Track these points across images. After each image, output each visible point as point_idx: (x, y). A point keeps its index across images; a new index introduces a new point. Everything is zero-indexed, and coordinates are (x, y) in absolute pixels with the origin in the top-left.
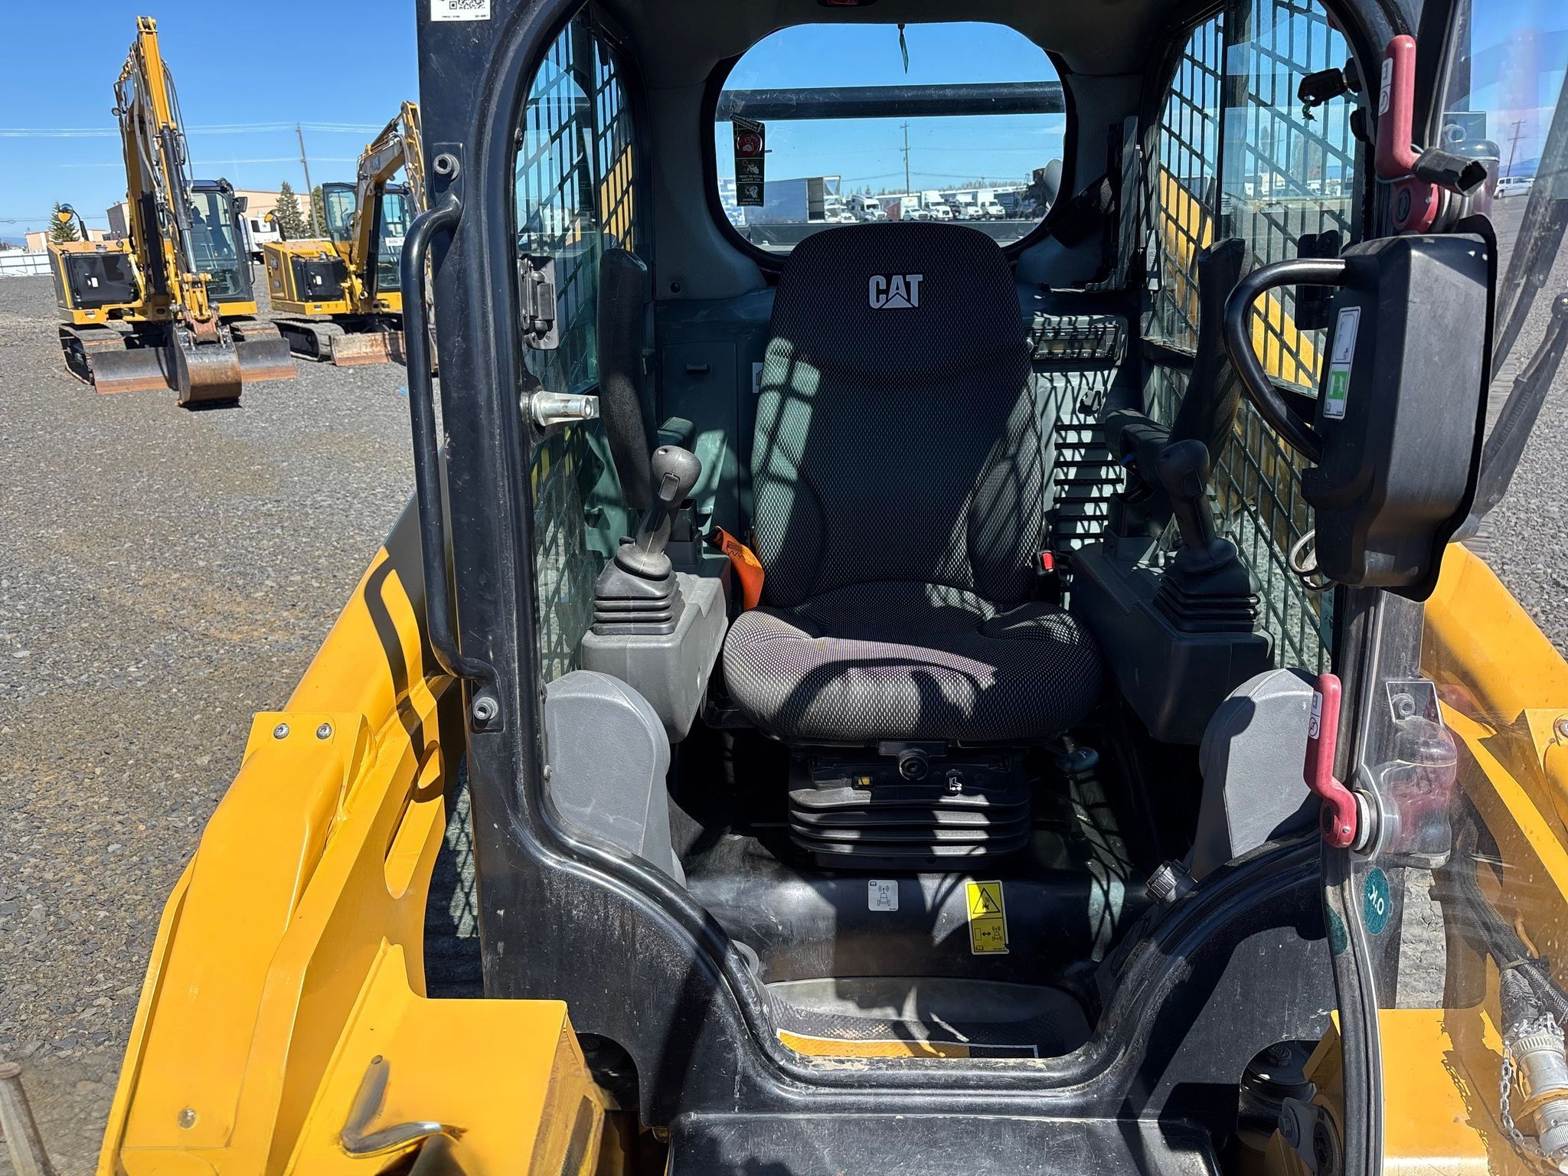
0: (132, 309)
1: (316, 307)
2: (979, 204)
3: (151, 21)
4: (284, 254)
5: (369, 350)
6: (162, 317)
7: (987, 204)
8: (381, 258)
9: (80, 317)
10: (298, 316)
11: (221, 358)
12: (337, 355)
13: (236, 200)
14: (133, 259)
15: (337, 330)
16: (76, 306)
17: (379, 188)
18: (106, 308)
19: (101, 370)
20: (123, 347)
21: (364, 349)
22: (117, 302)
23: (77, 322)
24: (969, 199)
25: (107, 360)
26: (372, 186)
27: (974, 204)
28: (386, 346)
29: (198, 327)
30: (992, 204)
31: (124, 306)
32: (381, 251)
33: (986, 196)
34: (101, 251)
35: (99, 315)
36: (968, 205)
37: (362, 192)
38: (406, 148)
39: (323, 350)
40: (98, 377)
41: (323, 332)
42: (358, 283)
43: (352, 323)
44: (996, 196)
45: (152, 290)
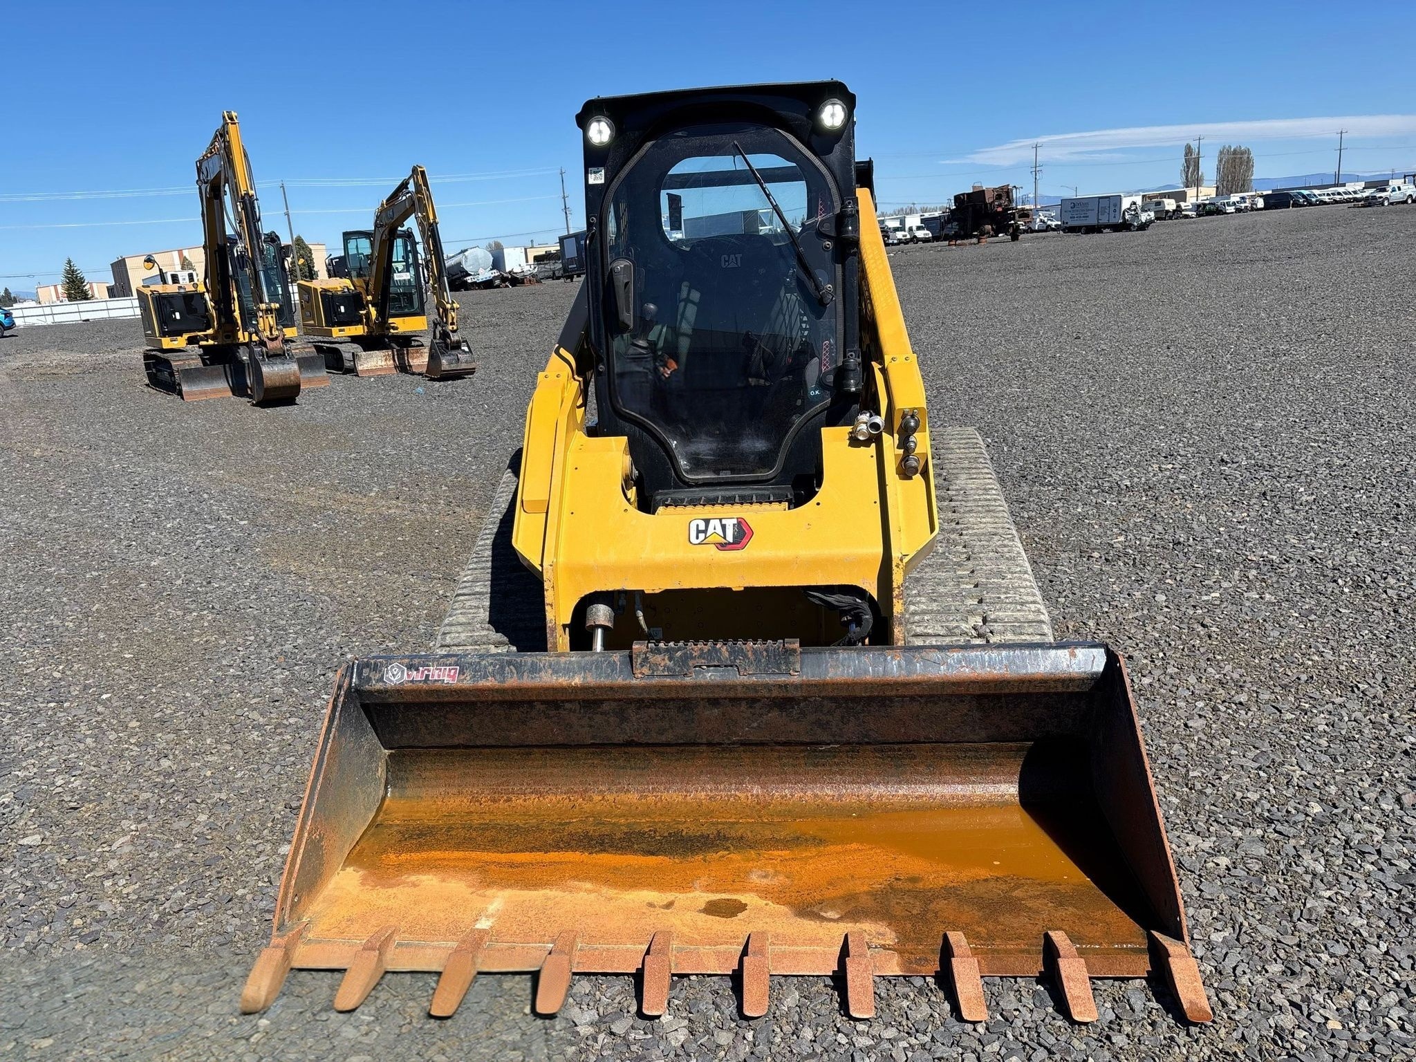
0: (206, 336)
1: (340, 331)
2: (907, 229)
3: (234, 114)
4: (315, 290)
5: (383, 363)
6: (229, 341)
7: (914, 228)
8: (392, 290)
9: (167, 343)
10: (326, 339)
11: (286, 366)
12: (360, 368)
13: (283, 248)
14: (207, 296)
15: (357, 348)
16: (164, 334)
17: (392, 234)
18: (186, 336)
19: (187, 382)
20: (201, 365)
21: (380, 363)
22: (194, 331)
23: (165, 347)
24: (897, 224)
25: (190, 375)
26: (386, 232)
27: (902, 229)
28: (394, 361)
29: (270, 345)
30: (919, 228)
31: (201, 334)
32: (392, 284)
33: (913, 221)
34: (182, 291)
35: (181, 342)
36: (896, 229)
37: (378, 237)
38: (416, 202)
39: (348, 364)
40: (185, 388)
41: (347, 350)
42: (373, 311)
43: (370, 343)
44: (923, 221)
45: (223, 320)
